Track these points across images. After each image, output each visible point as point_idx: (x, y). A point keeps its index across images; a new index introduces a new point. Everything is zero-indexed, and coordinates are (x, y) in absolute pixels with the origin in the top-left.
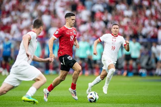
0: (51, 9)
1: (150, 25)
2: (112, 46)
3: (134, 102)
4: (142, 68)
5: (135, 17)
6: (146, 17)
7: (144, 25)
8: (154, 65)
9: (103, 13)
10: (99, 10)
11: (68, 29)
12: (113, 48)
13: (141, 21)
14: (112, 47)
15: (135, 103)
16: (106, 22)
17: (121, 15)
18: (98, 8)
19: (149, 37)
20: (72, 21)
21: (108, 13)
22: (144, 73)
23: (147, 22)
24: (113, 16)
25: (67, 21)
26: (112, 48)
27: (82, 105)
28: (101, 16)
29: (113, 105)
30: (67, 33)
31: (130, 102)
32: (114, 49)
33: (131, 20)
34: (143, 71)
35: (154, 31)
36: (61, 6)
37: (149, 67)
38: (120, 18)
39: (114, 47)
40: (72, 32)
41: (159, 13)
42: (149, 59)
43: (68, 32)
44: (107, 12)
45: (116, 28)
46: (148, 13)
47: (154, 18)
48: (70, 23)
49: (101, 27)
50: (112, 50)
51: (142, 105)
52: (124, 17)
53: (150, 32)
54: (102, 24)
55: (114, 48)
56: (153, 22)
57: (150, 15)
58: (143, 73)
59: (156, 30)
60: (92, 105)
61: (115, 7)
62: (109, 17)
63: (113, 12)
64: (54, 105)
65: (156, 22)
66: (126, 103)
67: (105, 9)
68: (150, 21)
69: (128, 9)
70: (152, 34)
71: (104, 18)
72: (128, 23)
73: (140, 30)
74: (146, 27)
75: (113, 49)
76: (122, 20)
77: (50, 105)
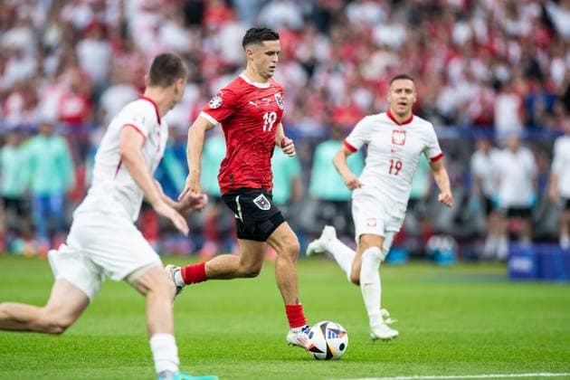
0: (112, 17)
1: (469, 76)
2: (392, 161)
3: (410, 355)
4: (440, 233)
5: (413, 47)
6: (454, 50)
7: (445, 79)
8: (480, 222)
9: (297, 33)
10: (286, 25)
11: (253, 89)
12: (394, 165)
13: (435, 64)
14: (390, 164)
15: (415, 361)
16: (310, 68)
17: (363, 42)
18: (282, 14)
19: (465, 120)
20: (266, 56)
21: (316, 33)
22: (446, 250)
23: (456, 68)
24: (333, 43)
25: (251, 56)
26: (391, 167)
27: (222, 369)
28: (293, 46)
29: (335, 367)
30: (251, 103)
31: (397, 356)
32: (398, 169)
33: (401, 59)
34: (442, 245)
35: (483, 102)
36: (148, 9)
37: (466, 231)
38: (361, 52)
39: (397, 163)
40: (269, 100)
41: (500, 33)
42: (465, 201)
43: (254, 101)
44: (311, 30)
45: (403, 91)
46: (461, 33)
47: (483, 52)
48: (260, 67)
49: (291, 83)
50: (390, 172)
51: (438, 366)
52: (373, 47)
53: (467, 104)
54: (295, 74)
55: (397, 167)
56: (479, 69)
57: (468, 42)
58: (441, 250)
59: (489, 95)
60: (258, 366)
61: (342, 11)
62: (321, 48)
63: (336, 32)
64: (122, 367)
65: (490, 66)
66: (382, 361)
67: (307, 18)
68: (469, 64)
69: (389, 20)
70: (476, 109)
71: (303, 52)
72: (388, 69)
73: (431, 96)
74: (453, 86)
75: (394, 170)
76: (368, 61)
77: (108, 367)
